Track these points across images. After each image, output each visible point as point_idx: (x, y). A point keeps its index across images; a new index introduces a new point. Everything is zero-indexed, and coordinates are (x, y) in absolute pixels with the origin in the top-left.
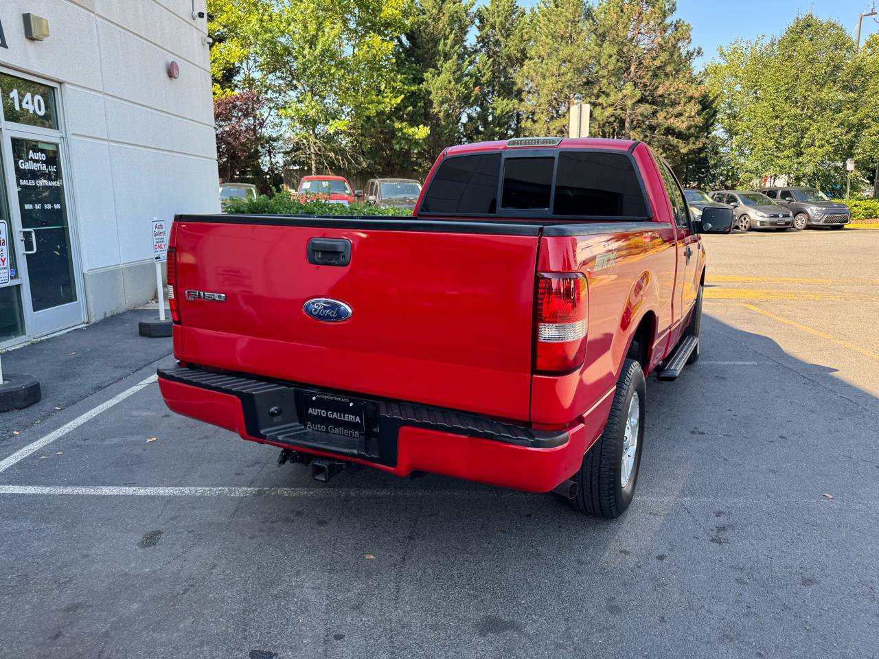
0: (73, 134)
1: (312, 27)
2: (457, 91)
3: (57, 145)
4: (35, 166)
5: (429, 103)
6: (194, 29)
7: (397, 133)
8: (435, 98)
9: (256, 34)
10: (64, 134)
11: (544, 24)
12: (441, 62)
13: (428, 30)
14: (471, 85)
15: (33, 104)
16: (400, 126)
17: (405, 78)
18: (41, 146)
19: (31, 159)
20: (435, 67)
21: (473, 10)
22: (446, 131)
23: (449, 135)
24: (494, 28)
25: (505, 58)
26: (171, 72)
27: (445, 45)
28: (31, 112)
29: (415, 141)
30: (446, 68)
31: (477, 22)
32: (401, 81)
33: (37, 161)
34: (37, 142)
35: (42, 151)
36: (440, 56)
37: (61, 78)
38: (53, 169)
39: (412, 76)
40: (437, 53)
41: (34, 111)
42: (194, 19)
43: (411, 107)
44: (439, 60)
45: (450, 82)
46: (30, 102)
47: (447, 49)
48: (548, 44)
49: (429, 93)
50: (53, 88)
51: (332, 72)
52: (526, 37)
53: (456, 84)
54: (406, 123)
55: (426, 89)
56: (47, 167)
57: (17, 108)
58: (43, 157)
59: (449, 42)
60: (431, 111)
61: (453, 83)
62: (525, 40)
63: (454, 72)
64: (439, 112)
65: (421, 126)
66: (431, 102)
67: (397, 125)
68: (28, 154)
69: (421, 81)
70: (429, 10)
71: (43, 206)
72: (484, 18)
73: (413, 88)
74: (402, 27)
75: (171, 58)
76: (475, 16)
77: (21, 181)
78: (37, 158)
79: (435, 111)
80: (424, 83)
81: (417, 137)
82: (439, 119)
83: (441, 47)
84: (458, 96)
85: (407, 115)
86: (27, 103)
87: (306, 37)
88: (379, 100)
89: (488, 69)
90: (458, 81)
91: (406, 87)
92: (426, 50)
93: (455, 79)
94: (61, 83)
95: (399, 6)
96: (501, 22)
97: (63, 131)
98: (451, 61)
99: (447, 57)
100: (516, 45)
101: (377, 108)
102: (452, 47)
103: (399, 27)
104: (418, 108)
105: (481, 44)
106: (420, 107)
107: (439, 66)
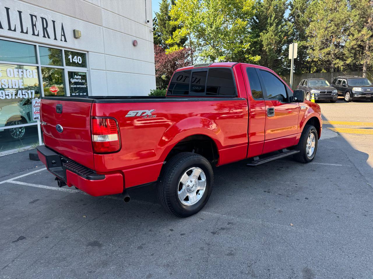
0: (92, 69)
1: (212, 19)
2: (275, 39)
3: (86, 73)
4: (77, 81)
5: (262, 46)
6: (146, 27)
7: (246, 59)
8: (264, 43)
9: (191, 24)
10: (88, 69)
11: (321, 5)
12: (269, 27)
13: (263, 14)
14: (283, 36)
15: (77, 59)
16: (247, 56)
17: (252, 36)
18: (79, 74)
19: (76, 78)
20: (266, 30)
21: (288, 2)
22: (269, 57)
23: (271, 59)
24: (297, 9)
25: (301, 22)
26: (134, 44)
27: (271, 19)
28: (76, 62)
29: (254, 62)
30: (270, 30)
31: (290, 7)
32: (250, 37)
33: (78, 79)
34: (78, 72)
35: (80, 75)
36: (268, 25)
37: (88, 50)
38: (84, 81)
39: (255, 35)
40: (267, 23)
41: (78, 62)
42: (146, 23)
43: (254, 48)
44: (268, 27)
45: (272, 36)
46: (76, 59)
47: (272, 21)
48: (322, 14)
49: (262, 41)
50: (85, 54)
51: (219, 36)
52: (312, 11)
53: (275, 36)
54: (251, 55)
55: (260, 40)
56: (81, 81)
57: (71, 61)
58: (80, 77)
59: (272, 18)
60: (263, 49)
61: (273, 36)
62: (312, 13)
63: (274, 31)
64: (266, 49)
65: (257, 56)
66: (263, 45)
67: (246, 56)
68: (74, 76)
69: (259, 36)
70: (264, 5)
71: (79, 94)
72: (293, 5)
73: (255, 40)
74: (252, 14)
75: (135, 39)
76: (288, 5)
77: (71, 86)
78: (78, 78)
79: (265, 49)
80: (260, 37)
81: (255, 60)
82: (266, 52)
83: (269, 21)
84: (276, 42)
85: (252, 51)
86: (75, 59)
87: (209, 23)
88: (240, 46)
89: (291, 28)
90: (276, 35)
91: (252, 40)
92: (263, 23)
93: (274, 34)
94: (88, 52)
95: (250, 5)
96: (301, 6)
97: (88, 68)
98: (273, 26)
99: (271, 25)
100: (307, 16)
101: (238, 50)
102: (274, 21)
103: (250, 14)
104: (257, 48)
105: (291, 17)
106: (258, 48)
107: (267, 29)
